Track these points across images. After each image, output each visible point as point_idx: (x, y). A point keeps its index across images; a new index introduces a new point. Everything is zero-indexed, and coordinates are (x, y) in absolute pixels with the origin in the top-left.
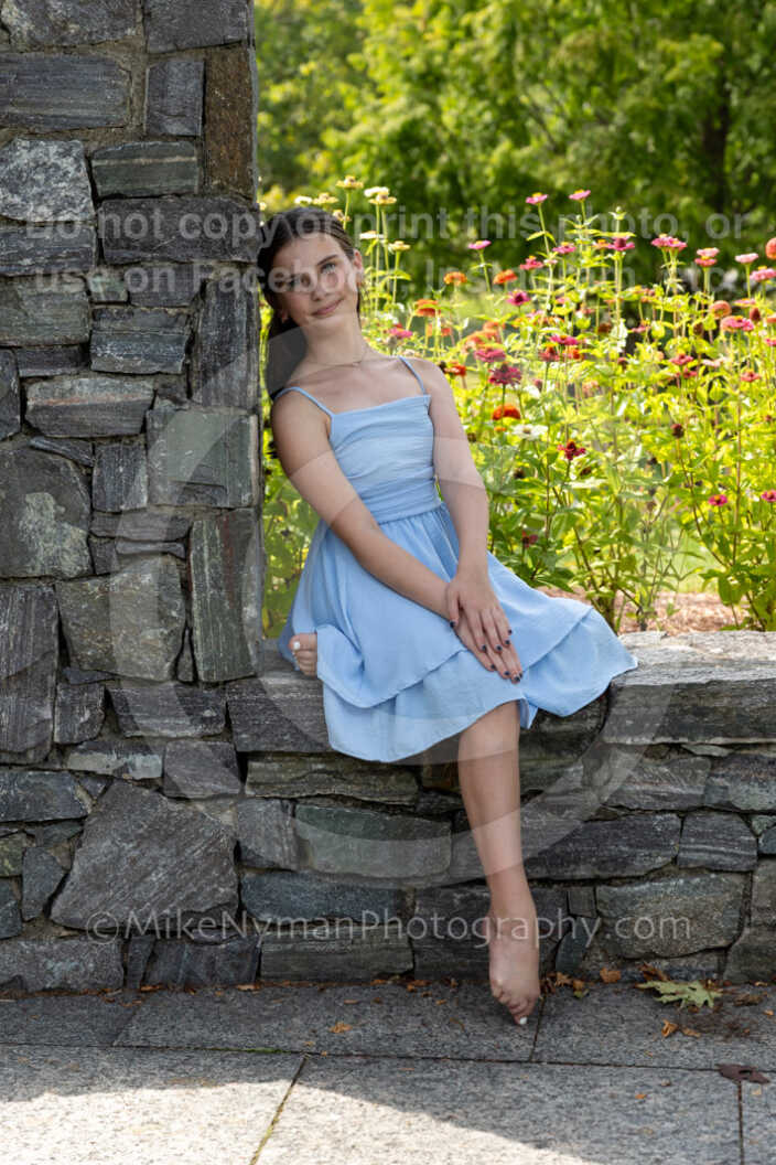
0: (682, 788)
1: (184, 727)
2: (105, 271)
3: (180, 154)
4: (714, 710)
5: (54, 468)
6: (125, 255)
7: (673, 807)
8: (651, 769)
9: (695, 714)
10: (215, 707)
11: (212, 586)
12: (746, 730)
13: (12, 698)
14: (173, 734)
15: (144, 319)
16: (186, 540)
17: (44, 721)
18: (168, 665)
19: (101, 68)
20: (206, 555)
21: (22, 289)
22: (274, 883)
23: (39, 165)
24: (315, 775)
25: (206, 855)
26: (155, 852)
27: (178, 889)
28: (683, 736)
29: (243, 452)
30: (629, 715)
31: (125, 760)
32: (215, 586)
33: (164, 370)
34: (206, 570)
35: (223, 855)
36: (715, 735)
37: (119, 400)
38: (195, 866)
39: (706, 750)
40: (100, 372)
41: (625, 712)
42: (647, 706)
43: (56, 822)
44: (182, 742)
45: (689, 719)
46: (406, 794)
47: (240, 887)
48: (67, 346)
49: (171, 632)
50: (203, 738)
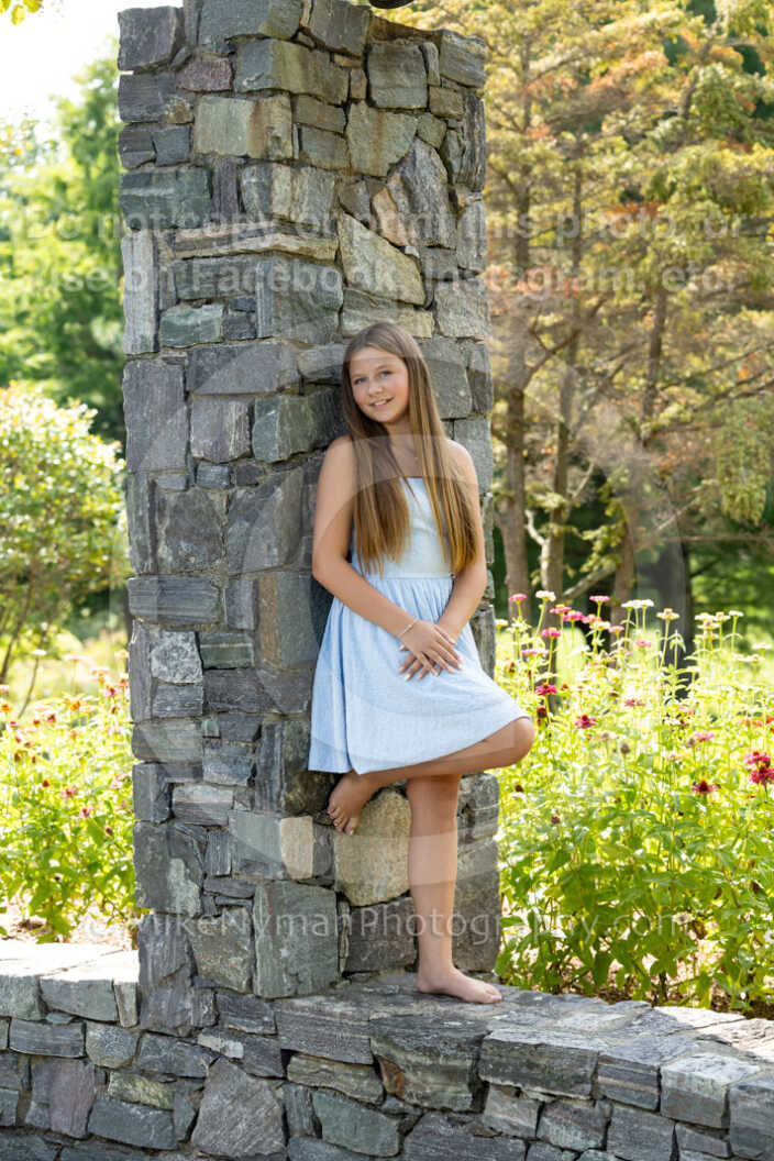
0: (526, 1122)
1: (254, 1026)
2: (212, 716)
3: (243, 642)
4: (538, 1066)
5: (186, 844)
6: (220, 706)
7: (519, 1134)
8: (508, 1104)
9: (528, 1067)
10: (270, 1016)
12: (553, 1084)
13: (169, 992)
14: (247, 1030)
15: (230, 749)
16: (252, 898)
17: (185, 1011)
18: (244, 983)
19: (203, 586)
20: (261, 911)
21: (168, 726)
22: (306, 1142)
23: (175, 648)
24: (323, 1073)
25: (267, 1117)
26: (241, 1109)
27: (253, 1137)
28: (520, 1082)
29: (276, 843)
30: (490, 1060)
31: (227, 1043)
32: (265, 933)
33: (239, 784)
34: (261, 920)
35: (275, 1118)
36: (537, 1085)
37: (216, 801)
38: (261, 1123)
39: (534, 1095)
40: (209, 783)
41: (488, 1058)
42: (501, 1056)
43: (187, 1078)
44: (253, 1036)
46: (372, 1095)
47: (287, 1143)
48: (190, 763)
49: (244, 961)
50: (264, 1035)
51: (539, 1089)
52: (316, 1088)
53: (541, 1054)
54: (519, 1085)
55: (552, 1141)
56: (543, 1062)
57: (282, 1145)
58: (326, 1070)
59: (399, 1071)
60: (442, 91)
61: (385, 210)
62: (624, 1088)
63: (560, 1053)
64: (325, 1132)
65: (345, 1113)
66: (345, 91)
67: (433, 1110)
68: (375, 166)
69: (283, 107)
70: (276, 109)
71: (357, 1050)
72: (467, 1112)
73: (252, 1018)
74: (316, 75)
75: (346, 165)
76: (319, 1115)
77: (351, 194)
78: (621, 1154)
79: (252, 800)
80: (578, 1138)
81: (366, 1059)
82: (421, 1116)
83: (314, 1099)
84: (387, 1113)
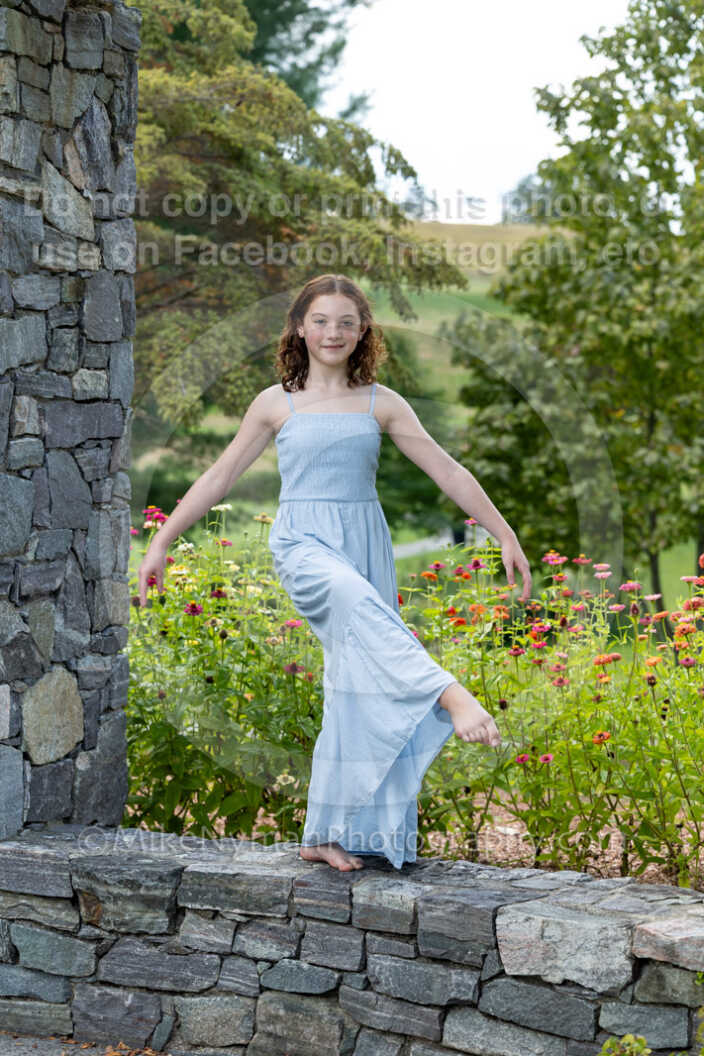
51: (238, 911)
52: (12, 921)
53: (239, 883)
54: (217, 908)
55: (249, 954)
56: (241, 888)
58: (24, 904)
59: (100, 902)
60: (113, 55)
61: (72, 158)
62: (318, 906)
63: (256, 881)
64: (23, 958)
65: (43, 941)
66: (50, 54)
67: (128, 934)
68: (67, 120)
69: (11, 67)
70: (7, 70)
71: (58, 885)
72: (161, 935)
74: (32, 40)
75: (48, 119)
76: (17, 944)
77: (51, 143)
78: (314, 961)
80: (274, 950)
81: (66, 893)
82: (116, 940)
83: (12, 930)
84: (83, 938)
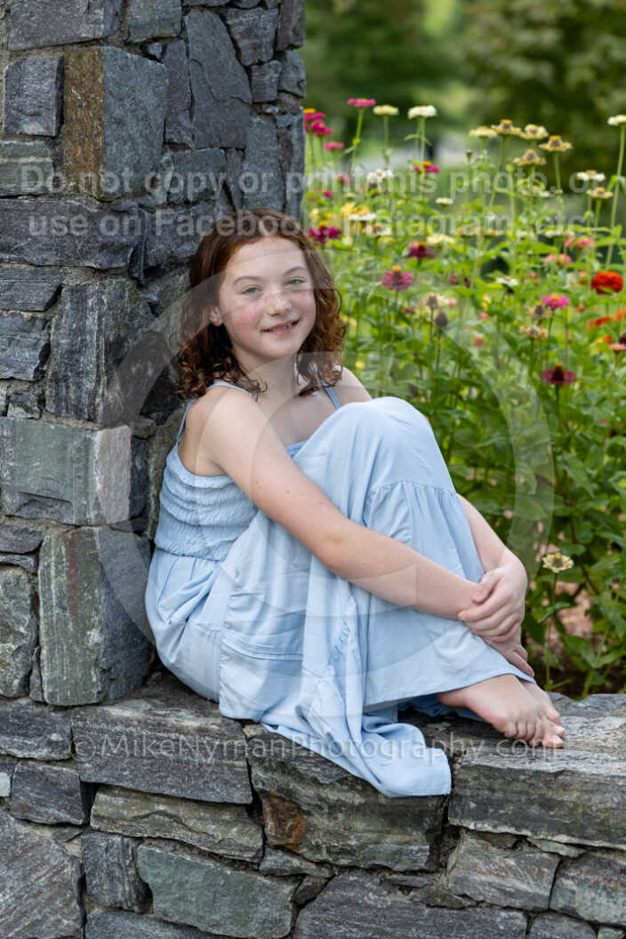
0: (532, 887)
1: (32, 748)
3: (34, 154)
4: (561, 804)
7: (518, 905)
8: (497, 859)
9: (542, 805)
10: (62, 732)
11: (57, 605)
14: (20, 754)
16: (35, 553)
18: (16, 682)
20: (53, 573)
22: (123, 923)
24: (157, 817)
25: (51, 884)
27: (24, 914)
28: (527, 828)
29: (86, 468)
30: (472, 796)
32: (60, 605)
33: (17, 377)
34: (52, 587)
36: (559, 832)
38: (40, 892)
39: (552, 847)
41: (468, 793)
42: (492, 790)
44: (30, 763)
45: (534, 810)
46: (247, 850)
47: (84, 921)
49: (19, 648)
50: (48, 762)
51: (564, 838)
52: (140, 840)
53: (565, 787)
54: (525, 832)
55: (583, 913)
56: (571, 797)
57: (78, 926)
58: (163, 813)
59: (298, 810)
63: (599, 785)
64: (159, 904)
65: (196, 877)
67: (351, 868)
71: (226, 783)
73: (25, 736)
76: (149, 880)
79: (42, 401)
81: (241, 796)
82: (329, 879)
83: (140, 854)
84: (270, 874)
